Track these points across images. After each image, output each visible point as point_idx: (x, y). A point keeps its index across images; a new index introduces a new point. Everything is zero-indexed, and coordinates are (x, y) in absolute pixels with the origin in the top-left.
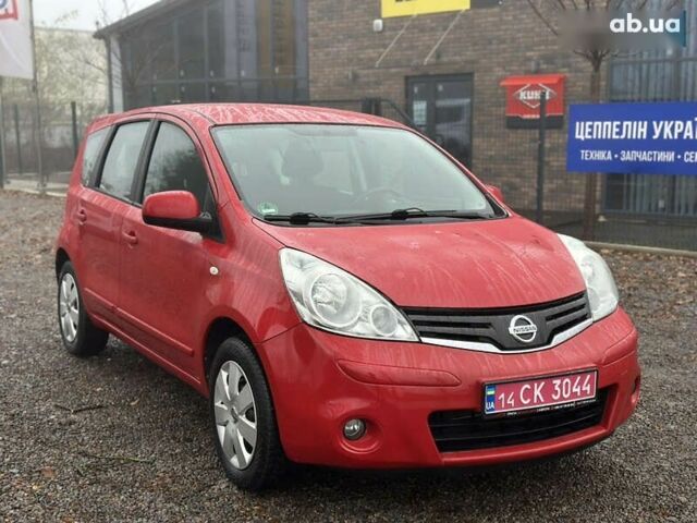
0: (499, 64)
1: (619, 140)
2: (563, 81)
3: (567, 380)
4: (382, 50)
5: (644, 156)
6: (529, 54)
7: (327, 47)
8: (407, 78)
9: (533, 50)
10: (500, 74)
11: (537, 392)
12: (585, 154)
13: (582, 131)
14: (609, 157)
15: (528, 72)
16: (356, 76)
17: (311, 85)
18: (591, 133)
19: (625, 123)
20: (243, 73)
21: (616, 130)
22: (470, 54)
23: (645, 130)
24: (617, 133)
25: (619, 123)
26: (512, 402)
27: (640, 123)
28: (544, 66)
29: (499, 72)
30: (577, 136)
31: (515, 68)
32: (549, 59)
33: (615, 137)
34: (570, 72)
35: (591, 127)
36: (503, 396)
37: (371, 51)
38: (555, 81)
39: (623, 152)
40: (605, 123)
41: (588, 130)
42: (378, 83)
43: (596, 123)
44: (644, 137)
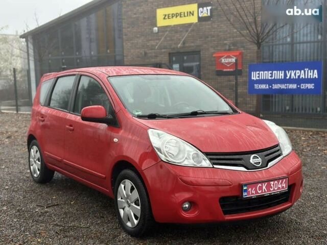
0: (212, 47)
1: (272, 79)
2: (241, 54)
3: (276, 182)
4: (158, 41)
5: (283, 86)
6: (225, 42)
7: (132, 40)
8: (170, 54)
9: (227, 40)
10: (213, 51)
11: (264, 188)
12: (256, 86)
13: (255, 76)
14: (267, 87)
15: (225, 50)
16: (146, 54)
17: (125, 58)
18: (259, 77)
19: (274, 72)
20: (92, 53)
21: (270, 75)
22: (198, 42)
23: (283, 75)
24: (270, 77)
25: (271, 72)
26: (254, 192)
27: (281, 72)
28: (232, 47)
29: (212, 50)
30: (253, 78)
31: (219, 48)
32: (234, 44)
33: (269, 78)
34: (244, 50)
35: (259, 74)
36: (250, 189)
37: (152, 42)
38: (238, 54)
39: (273, 85)
40: (265, 72)
41: (257, 75)
42: (156, 56)
43: (261, 72)
44: (283, 78)
